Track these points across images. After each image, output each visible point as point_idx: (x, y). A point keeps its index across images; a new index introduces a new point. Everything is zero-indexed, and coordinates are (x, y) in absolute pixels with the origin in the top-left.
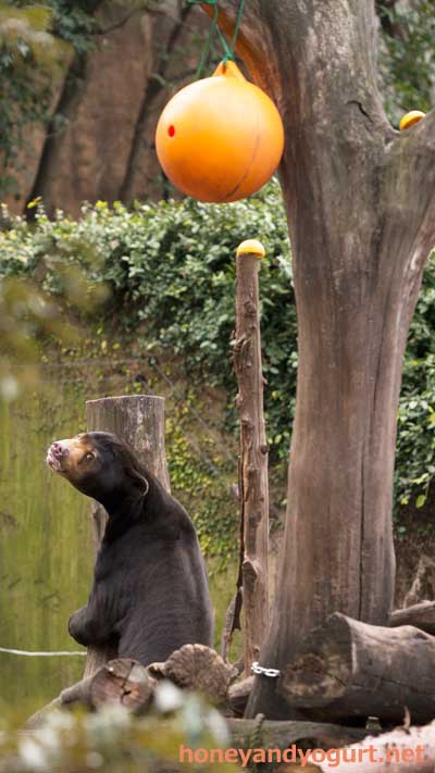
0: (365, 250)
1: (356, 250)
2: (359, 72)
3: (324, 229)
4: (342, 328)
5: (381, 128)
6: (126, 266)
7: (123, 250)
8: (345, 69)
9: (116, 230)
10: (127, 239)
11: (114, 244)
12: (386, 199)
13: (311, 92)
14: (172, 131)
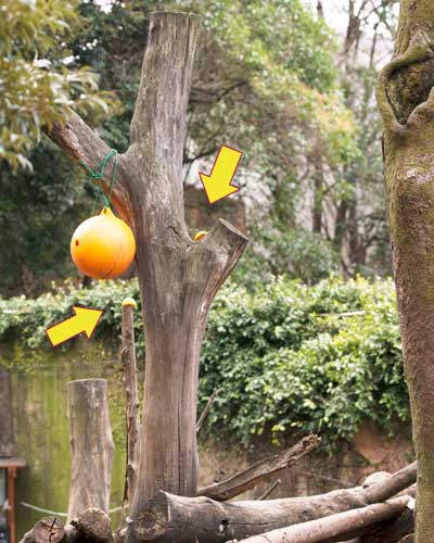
0: (177, 302)
1: (172, 301)
2: (173, 212)
3: (156, 291)
4: (166, 342)
5: (185, 240)
6: (113, 312)
7: (111, 304)
8: (166, 210)
9: (108, 294)
10: (113, 299)
11: (107, 302)
12: (187, 276)
13: (149, 223)
14: (77, 243)
